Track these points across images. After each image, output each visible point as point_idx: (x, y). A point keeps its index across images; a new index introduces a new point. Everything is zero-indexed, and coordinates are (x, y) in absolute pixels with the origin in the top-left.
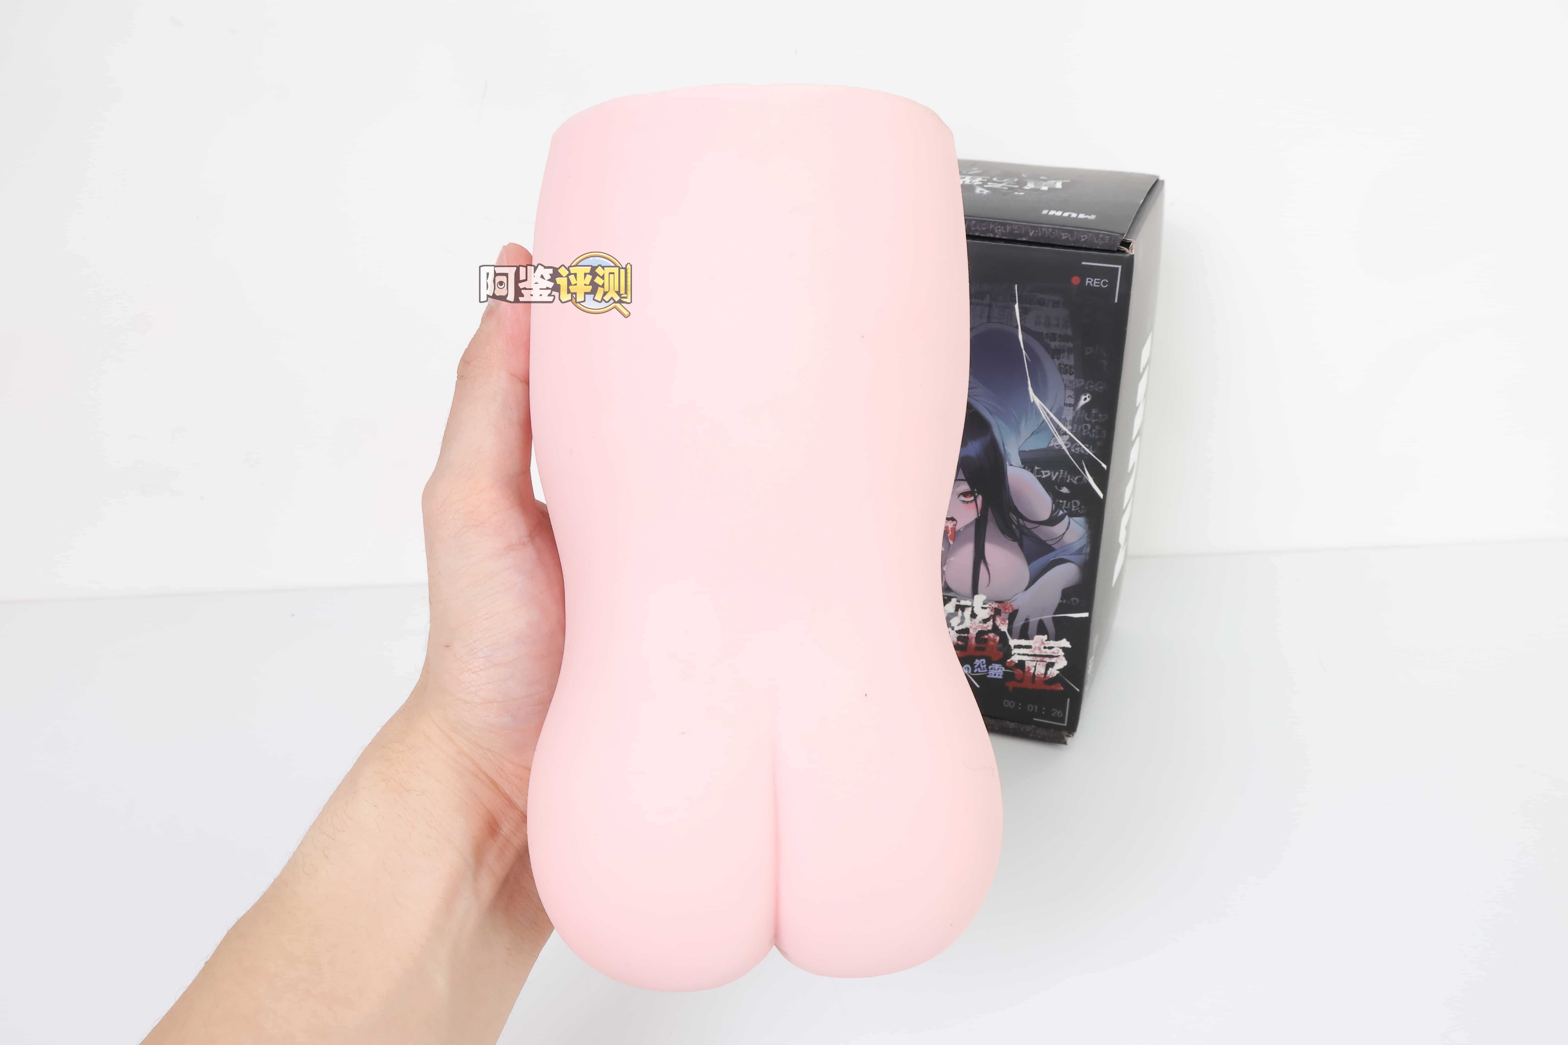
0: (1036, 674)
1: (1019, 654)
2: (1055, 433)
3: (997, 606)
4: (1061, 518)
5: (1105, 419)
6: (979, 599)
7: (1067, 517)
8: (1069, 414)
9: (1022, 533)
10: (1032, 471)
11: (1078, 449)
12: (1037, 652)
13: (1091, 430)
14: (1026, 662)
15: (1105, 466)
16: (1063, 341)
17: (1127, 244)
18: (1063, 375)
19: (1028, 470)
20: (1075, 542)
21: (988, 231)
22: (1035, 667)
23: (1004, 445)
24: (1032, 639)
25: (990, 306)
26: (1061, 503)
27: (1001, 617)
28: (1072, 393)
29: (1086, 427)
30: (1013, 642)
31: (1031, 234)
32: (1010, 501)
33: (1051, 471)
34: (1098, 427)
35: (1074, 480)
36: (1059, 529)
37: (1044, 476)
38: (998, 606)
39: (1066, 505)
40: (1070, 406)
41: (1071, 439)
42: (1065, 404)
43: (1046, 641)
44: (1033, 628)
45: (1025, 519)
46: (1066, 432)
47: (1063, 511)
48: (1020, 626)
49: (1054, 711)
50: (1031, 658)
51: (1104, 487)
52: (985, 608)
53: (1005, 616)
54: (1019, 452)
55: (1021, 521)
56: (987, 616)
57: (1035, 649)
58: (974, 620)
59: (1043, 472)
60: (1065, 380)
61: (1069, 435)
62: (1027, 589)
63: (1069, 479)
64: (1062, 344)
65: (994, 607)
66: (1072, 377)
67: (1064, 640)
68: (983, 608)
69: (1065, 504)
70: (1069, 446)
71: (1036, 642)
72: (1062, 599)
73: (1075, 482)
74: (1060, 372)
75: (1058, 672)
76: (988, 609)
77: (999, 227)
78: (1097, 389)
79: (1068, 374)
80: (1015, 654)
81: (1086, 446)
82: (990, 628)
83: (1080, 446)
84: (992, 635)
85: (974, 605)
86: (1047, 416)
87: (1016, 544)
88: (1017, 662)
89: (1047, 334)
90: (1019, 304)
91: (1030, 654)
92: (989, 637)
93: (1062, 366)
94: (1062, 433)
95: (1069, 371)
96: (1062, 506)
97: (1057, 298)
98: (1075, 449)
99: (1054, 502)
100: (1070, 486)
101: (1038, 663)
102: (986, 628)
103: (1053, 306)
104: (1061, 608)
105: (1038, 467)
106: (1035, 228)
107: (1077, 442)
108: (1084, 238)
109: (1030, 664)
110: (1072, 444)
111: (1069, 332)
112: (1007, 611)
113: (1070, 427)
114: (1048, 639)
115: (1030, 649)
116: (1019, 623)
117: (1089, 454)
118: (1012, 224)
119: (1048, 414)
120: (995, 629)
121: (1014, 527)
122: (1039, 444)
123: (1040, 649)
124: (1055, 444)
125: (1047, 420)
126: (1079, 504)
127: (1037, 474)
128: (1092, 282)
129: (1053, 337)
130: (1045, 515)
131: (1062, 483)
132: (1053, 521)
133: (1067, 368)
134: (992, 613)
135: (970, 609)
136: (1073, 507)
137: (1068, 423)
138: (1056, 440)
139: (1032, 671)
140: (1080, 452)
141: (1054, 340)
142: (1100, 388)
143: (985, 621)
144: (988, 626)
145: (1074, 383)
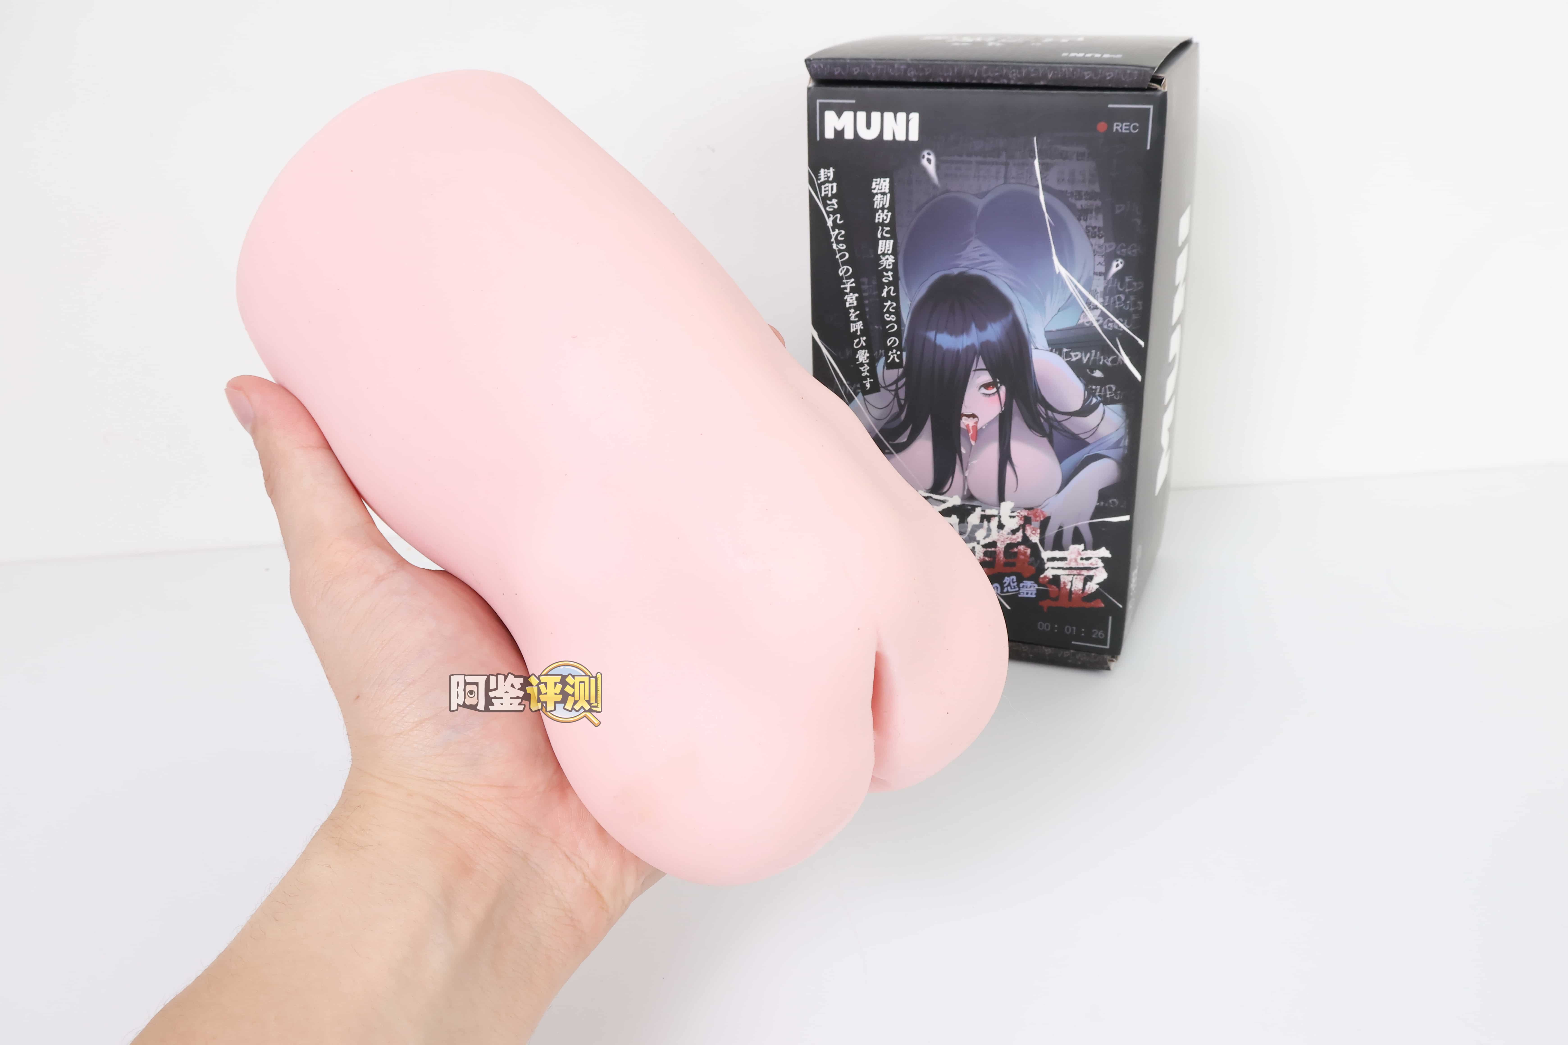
0: (1073, 589)
1: (1053, 568)
2: (1085, 307)
3: (1026, 514)
4: (1096, 406)
5: (1140, 288)
6: (1006, 507)
7: (1101, 405)
8: (1100, 284)
9: (1051, 427)
10: (1060, 354)
11: (1110, 325)
12: (1073, 565)
13: (1125, 302)
14: (1061, 577)
15: (1142, 343)
16: (1090, 199)
17: (1159, 81)
18: (1091, 239)
19: (1055, 353)
20: (1111, 434)
21: (1001, 76)
22: (1071, 582)
23: (1027, 325)
24: (1067, 549)
25: (1007, 164)
26: (1093, 389)
27: (1032, 526)
28: (1102, 260)
29: (1119, 298)
30: (1045, 555)
31: (1050, 76)
32: (1037, 391)
33: (1082, 353)
34: (1132, 298)
35: (1107, 361)
36: (1092, 420)
37: (1074, 359)
38: (1028, 514)
39: (1100, 391)
40: (1100, 275)
41: (1103, 315)
42: (1095, 273)
43: (1083, 551)
44: (1067, 536)
45: (1054, 410)
46: (1096, 306)
47: (1097, 399)
48: (1054, 534)
49: (1095, 632)
50: (1067, 572)
51: (1141, 366)
52: (1014, 517)
53: (1036, 524)
54: (1045, 332)
55: (1050, 413)
56: (1016, 526)
57: (1071, 561)
58: (1001, 532)
59: (1073, 354)
60: (1094, 244)
61: (1100, 309)
62: (1059, 492)
63: (1102, 360)
64: (1090, 202)
65: (1023, 515)
66: (1102, 241)
67: (1103, 549)
68: (1011, 517)
69: (1098, 390)
70: (1101, 322)
71: (1071, 553)
72: (1099, 501)
73: (1109, 364)
74: (1088, 236)
75: (1098, 586)
76: (1017, 517)
77: (1014, 70)
78: (1130, 253)
79: (1097, 237)
80: (1048, 568)
81: (1120, 321)
82: (1020, 540)
83: (1113, 322)
84: (1022, 548)
85: (1000, 514)
86: (1075, 288)
87: (1045, 440)
88: (1051, 577)
89: (1072, 193)
90: (1039, 159)
91: (1065, 567)
92: (1020, 550)
93: (1090, 228)
94: (1092, 307)
95: (1097, 233)
96: (1095, 392)
97: (1082, 149)
98: (1108, 325)
99: (1086, 389)
100: (1103, 368)
101: (1075, 576)
102: (1016, 539)
103: (1078, 160)
104: (1099, 512)
105: (1067, 348)
106: (1054, 69)
107: (1109, 317)
108: (1110, 75)
109: (1065, 578)
110: (1104, 320)
111: (1097, 188)
112: (1038, 519)
113: (1101, 300)
114: (1085, 549)
115: (1066, 562)
116: (1051, 532)
117: (1124, 331)
118: (1028, 67)
119: (1076, 286)
120: (1026, 540)
121: (1042, 420)
122: (1066, 321)
123: (1076, 560)
124: (1086, 321)
125: (1076, 294)
126: (1114, 389)
127: (1066, 358)
128: (1120, 127)
129: (1079, 195)
130: (1076, 404)
131: (1094, 366)
132: (1086, 410)
133: (1096, 230)
134: (1022, 522)
135: (996, 519)
136: (1108, 393)
137: (1099, 295)
138: (1086, 316)
139: (1068, 587)
140: (1114, 329)
141: (1080, 199)
142: (1134, 251)
143: (1014, 532)
144: (1018, 537)
145: (1104, 248)
